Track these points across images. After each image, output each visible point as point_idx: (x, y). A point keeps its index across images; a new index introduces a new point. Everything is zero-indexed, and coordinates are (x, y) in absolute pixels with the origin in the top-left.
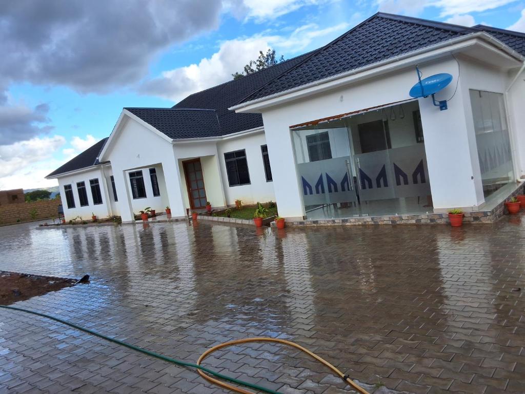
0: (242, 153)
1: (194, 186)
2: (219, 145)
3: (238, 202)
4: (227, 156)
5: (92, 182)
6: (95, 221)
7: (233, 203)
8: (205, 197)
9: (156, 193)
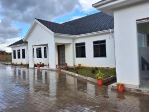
0: (84, 44)
1: (61, 56)
2: (74, 39)
3: (80, 65)
4: (77, 44)
5: (22, 50)
6: (21, 65)
7: (77, 65)
8: (65, 61)
9: (45, 57)
